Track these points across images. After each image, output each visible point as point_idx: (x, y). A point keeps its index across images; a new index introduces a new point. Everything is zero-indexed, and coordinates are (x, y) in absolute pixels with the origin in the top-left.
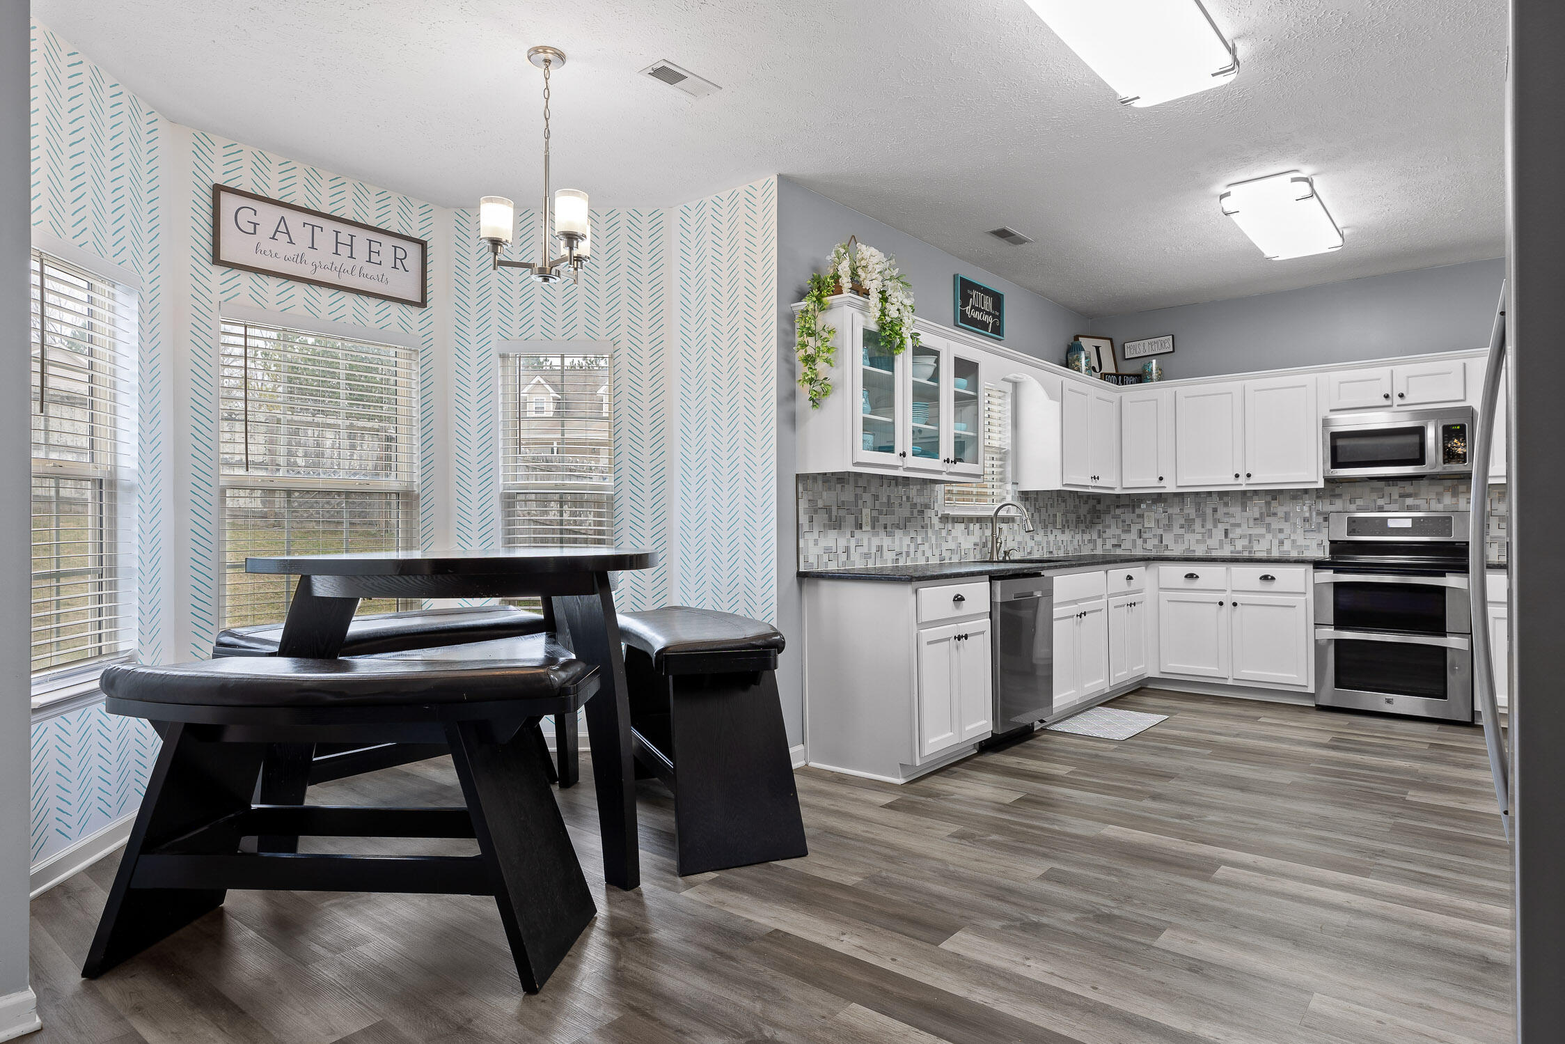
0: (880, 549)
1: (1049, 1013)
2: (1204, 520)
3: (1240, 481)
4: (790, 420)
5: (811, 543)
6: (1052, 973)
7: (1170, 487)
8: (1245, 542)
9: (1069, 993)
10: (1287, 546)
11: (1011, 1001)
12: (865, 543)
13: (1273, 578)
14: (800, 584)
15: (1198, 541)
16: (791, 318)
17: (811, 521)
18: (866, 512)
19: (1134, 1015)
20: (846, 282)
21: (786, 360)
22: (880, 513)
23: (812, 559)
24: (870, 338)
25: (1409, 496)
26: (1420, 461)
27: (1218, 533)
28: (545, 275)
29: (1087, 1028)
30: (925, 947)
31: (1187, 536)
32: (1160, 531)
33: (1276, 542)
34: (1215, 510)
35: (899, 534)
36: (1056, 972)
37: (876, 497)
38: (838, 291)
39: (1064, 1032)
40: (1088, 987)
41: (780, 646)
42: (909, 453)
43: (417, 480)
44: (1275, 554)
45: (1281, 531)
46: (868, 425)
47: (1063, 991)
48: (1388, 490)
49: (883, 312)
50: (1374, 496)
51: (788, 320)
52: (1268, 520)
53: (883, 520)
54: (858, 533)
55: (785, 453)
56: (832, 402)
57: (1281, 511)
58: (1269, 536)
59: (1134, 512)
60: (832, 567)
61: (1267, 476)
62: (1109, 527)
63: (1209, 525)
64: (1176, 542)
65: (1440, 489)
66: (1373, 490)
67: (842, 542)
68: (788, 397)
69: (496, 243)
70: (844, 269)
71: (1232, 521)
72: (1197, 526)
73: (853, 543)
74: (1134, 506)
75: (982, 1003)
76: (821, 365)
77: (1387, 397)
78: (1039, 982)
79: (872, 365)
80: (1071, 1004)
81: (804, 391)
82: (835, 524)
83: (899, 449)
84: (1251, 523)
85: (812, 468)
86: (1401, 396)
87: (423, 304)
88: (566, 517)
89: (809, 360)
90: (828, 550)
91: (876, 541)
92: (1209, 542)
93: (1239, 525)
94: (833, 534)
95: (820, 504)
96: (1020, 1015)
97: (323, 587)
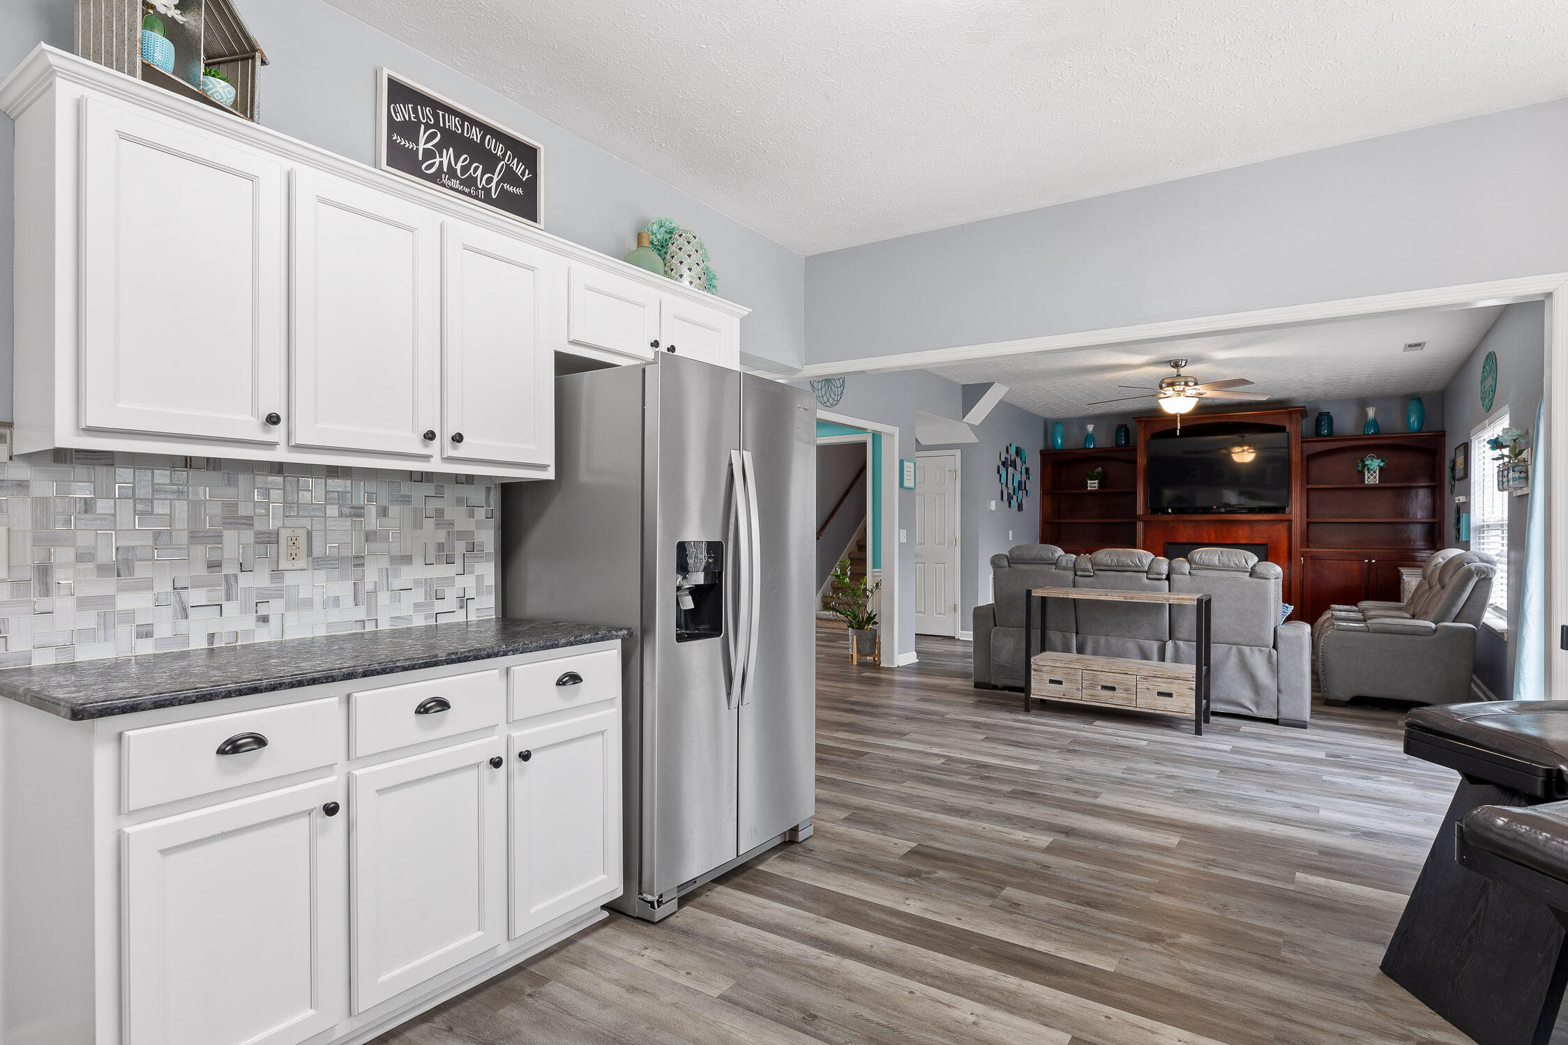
1: (951, 969)
6: (949, 1006)
9: (935, 987)
11: (984, 978)
19: (884, 971)
29: (923, 959)
30: (1084, 1034)
36: (946, 1008)
39: (941, 956)
40: (918, 994)
47: (940, 988)
75: (1008, 976)
78: (961, 996)
80: (933, 977)
96: (975, 967)
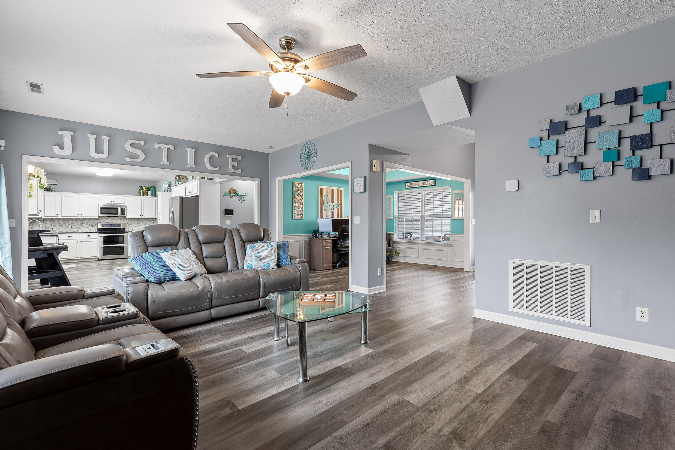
2: (65, 224)
3: (79, 216)
7: (59, 217)
8: (77, 229)
10: (87, 230)
13: (90, 236)
15: (63, 229)
25: (112, 220)
26: (118, 214)
27: (70, 227)
31: (60, 228)
32: (52, 227)
33: (84, 229)
34: (68, 222)
44: (84, 231)
45: (85, 226)
48: (109, 218)
50: (106, 220)
52: (82, 224)
57: (85, 222)
58: (83, 228)
59: (44, 222)
61: (85, 215)
62: (35, 226)
63: (67, 225)
64: (57, 229)
65: (118, 219)
66: (106, 218)
71: (73, 224)
72: (64, 226)
74: (44, 221)
77: (111, 202)
84: (78, 225)
86: (114, 202)
92: (67, 229)
93: (75, 225)
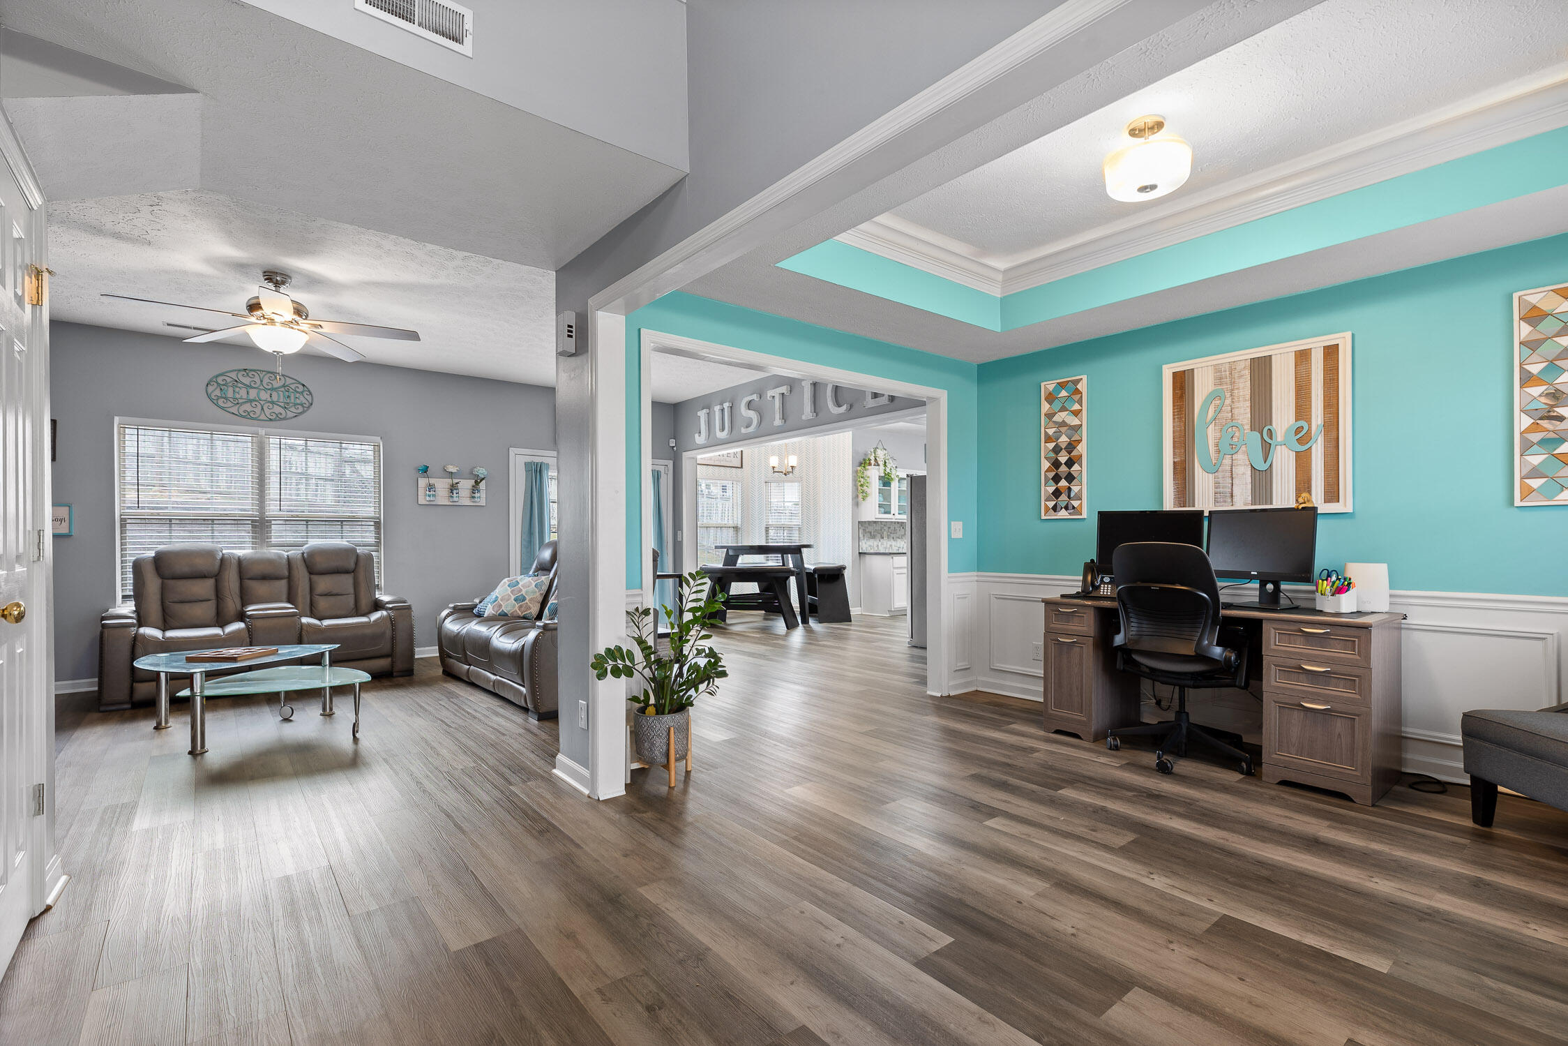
0: (891, 546)
4: (856, 504)
5: (864, 544)
12: (885, 544)
14: (860, 556)
16: (857, 472)
17: (864, 536)
18: (885, 533)
20: (873, 462)
21: (855, 485)
22: (891, 533)
23: (864, 548)
24: (880, 478)
28: (785, 474)
35: (899, 540)
37: (889, 528)
38: (870, 464)
41: (844, 568)
42: (896, 514)
43: (739, 523)
46: (880, 506)
49: (885, 470)
51: (855, 472)
53: (892, 535)
54: (882, 540)
55: (854, 515)
56: (868, 499)
60: (872, 551)
67: (876, 543)
68: (855, 497)
69: (774, 467)
70: (872, 458)
73: (880, 543)
76: (865, 488)
79: (884, 486)
81: (860, 496)
82: (873, 537)
83: (892, 513)
85: (863, 520)
87: (742, 467)
88: (785, 534)
89: (862, 485)
90: (870, 546)
91: (889, 543)
94: (872, 541)
95: (867, 530)
97: (731, 553)
